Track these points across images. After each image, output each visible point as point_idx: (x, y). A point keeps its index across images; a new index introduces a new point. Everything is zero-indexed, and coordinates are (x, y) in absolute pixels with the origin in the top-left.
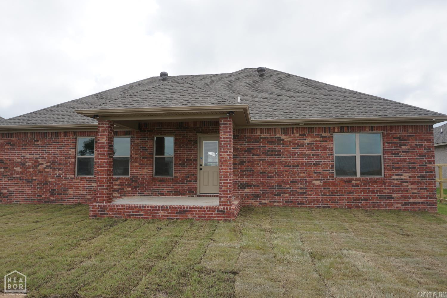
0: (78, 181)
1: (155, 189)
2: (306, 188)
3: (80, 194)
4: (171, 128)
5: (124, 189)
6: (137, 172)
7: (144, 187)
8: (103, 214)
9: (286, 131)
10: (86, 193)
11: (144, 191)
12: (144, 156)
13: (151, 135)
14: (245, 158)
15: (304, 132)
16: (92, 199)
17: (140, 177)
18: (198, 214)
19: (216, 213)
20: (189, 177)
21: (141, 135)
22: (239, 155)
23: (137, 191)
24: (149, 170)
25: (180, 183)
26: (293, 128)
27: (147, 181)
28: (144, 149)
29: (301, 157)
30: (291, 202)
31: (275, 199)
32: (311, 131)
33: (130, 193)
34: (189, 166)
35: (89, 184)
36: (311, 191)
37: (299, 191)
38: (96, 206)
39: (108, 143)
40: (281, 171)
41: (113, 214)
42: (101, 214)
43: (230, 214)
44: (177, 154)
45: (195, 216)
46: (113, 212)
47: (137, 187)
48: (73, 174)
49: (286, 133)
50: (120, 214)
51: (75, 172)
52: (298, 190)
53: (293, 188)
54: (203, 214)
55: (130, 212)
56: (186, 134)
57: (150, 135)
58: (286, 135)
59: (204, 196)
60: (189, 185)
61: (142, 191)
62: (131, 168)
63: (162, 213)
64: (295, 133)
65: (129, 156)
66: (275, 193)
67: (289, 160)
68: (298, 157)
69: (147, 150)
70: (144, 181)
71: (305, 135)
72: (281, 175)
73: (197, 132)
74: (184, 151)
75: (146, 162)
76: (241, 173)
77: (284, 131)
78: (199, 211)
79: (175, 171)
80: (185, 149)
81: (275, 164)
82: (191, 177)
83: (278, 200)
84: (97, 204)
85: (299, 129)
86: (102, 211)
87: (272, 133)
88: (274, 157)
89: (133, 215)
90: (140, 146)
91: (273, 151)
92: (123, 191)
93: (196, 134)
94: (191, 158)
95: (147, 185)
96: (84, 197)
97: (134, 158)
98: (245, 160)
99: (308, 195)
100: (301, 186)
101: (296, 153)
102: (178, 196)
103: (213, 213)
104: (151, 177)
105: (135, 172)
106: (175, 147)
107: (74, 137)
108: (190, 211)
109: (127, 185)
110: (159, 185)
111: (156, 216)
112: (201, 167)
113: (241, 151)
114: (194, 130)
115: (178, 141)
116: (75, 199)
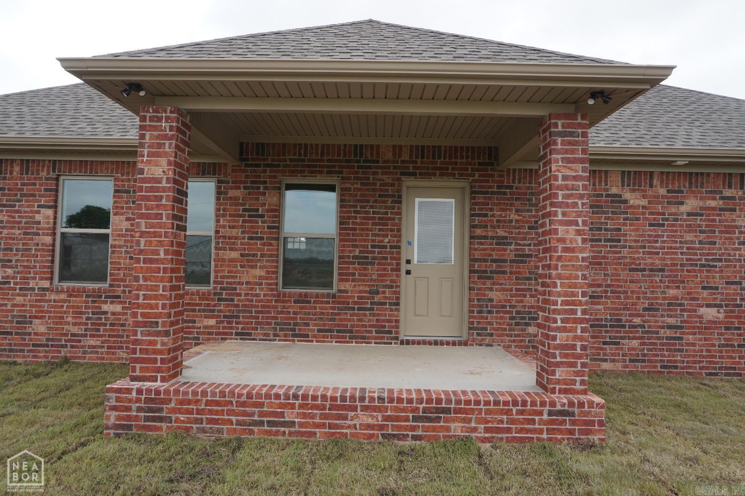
0: (63, 296)
1: (285, 324)
2: (681, 327)
3: (66, 335)
4: (329, 161)
5: (194, 322)
6: (232, 277)
7: (252, 317)
8: (154, 419)
9: (635, 179)
10: (86, 330)
11: (253, 329)
12: (254, 233)
13: (275, 177)
14: (530, 245)
15: (679, 183)
16: (103, 347)
17: (242, 289)
18: (487, 422)
19: (545, 417)
20: (378, 293)
21: (247, 177)
22: (514, 238)
23: (231, 328)
24: (268, 272)
25: (353, 309)
26: (652, 173)
27: (262, 301)
28: (254, 214)
29: (671, 248)
30: (644, 361)
31: (605, 354)
32: (697, 181)
33: (212, 333)
34: (379, 264)
35: (93, 307)
36: (694, 334)
37: (665, 333)
38: (129, 391)
39: (175, 181)
40: (618, 280)
41: (189, 421)
42: (147, 419)
43: (592, 423)
44: (345, 229)
45: (475, 430)
46: (189, 412)
47: (232, 317)
48: (46, 279)
49: (634, 184)
50: (216, 421)
51: (52, 273)
52: (663, 331)
53: (649, 327)
54: (502, 422)
55: (253, 414)
56: (371, 177)
57: (270, 177)
58: (634, 191)
59: (419, 343)
60: (378, 315)
61: (248, 329)
62: (216, 266)
63: (365, 418)
64: (656, 186)
65: (212, 233)
66: (605, 337)
67: (641, 255)
68: (664, 248)
69: (262, 216)
70: (252, 301)
71: (681, 192)
72: (619, 292)
73: (402, 174)
74: (367, 224)
75: (259, 249)
76: (518, 284)
77: (629, 179)
78: (488, 412)
79: (340, 274)
80: (368, 218)
81: (606, 263)
82: (384, 292)
83: (613, 355)
84: (136, 385)
85: (667, 177)
86: (150, 410)
87: (600, 183)
88: (603, 246)
89: (261, 423)
90: (242, 205)
91: (600, 229)
92: (194, 327)
93: (399, 179)
94: (386, 240)
95: (262, 312)
96: (80, 341)
97: (224, 237)
98: (530, 250)
99: (688, 344)
100: (671, 321)
101: (659, 236)
102: (348, 342)
103: (537, 418)
104: (272, 290)
105: (228, 277)
106: (341, 212)
107: (53, 175)
108: (457, 411)
109: (204, 311)
110: (295, 313)
111: (342, 427)
112: (409, 267)
113: (518, 228)
114: (395, 167)
115: (351, 195)
116: (52, 346)
